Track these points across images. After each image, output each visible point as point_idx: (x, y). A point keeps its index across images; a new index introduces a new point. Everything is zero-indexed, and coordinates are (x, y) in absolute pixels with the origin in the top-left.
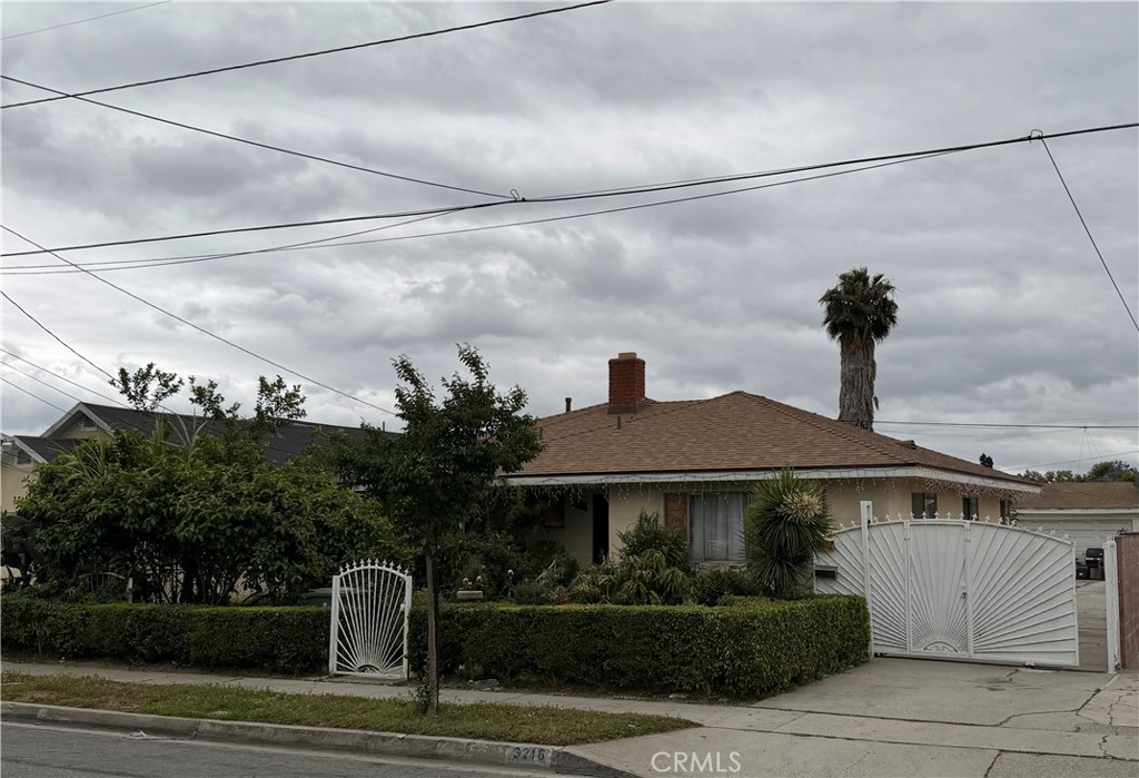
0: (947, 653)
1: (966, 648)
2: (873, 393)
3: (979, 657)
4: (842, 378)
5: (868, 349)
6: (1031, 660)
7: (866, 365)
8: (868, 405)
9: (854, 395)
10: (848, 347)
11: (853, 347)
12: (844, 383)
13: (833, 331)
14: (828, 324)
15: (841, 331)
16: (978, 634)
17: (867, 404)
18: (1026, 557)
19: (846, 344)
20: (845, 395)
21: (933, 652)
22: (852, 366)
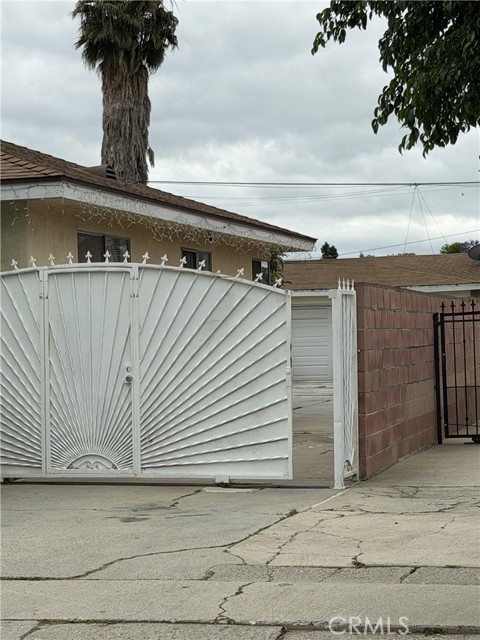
0: (102, 471)
1: (129, 462)
2: (146, 144)
3: (149, 474)
4: (104, 123)
5: (140, 81)
6: (223, 474)
7: (136, 103)
8: (140, 161)
9: (120, 146)
10: (111, 79)
11: (118, 78)
12: (107, 129)
13: (91, 55)
14: (83, 46)
15: (101, 56)
16: (147, 440)
17: (138, 160)
18: (220, 317)
19: (109, 74)
20: (109, 146)
21: (82, 472)
22: (117, 106)
